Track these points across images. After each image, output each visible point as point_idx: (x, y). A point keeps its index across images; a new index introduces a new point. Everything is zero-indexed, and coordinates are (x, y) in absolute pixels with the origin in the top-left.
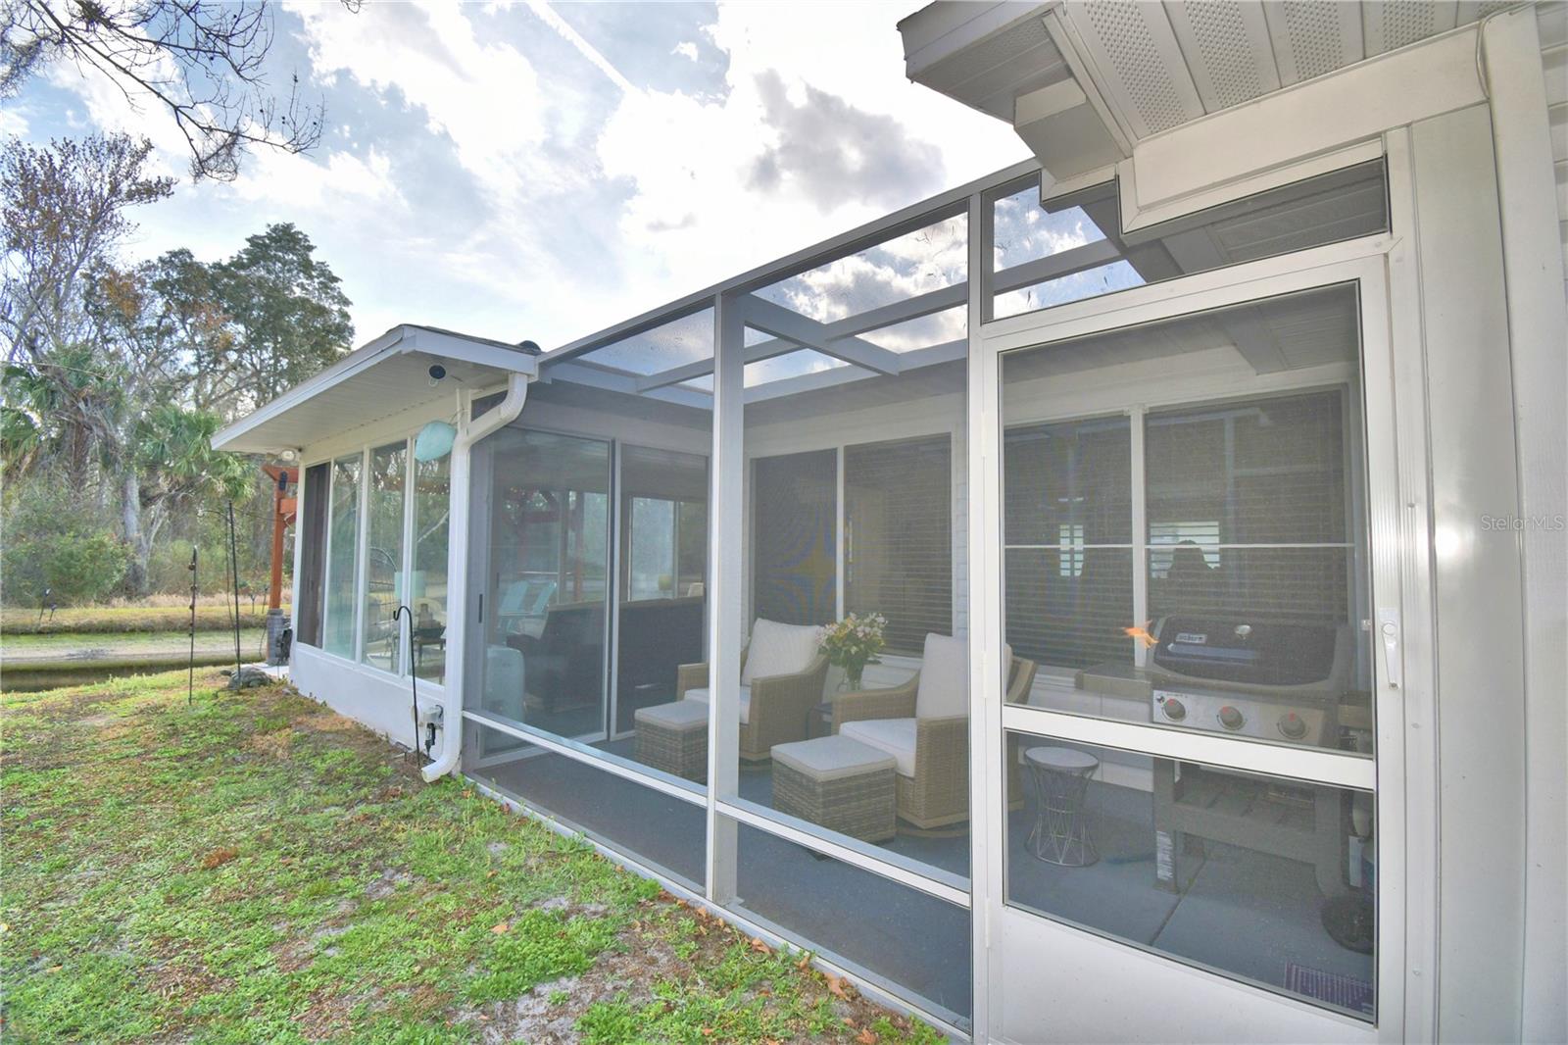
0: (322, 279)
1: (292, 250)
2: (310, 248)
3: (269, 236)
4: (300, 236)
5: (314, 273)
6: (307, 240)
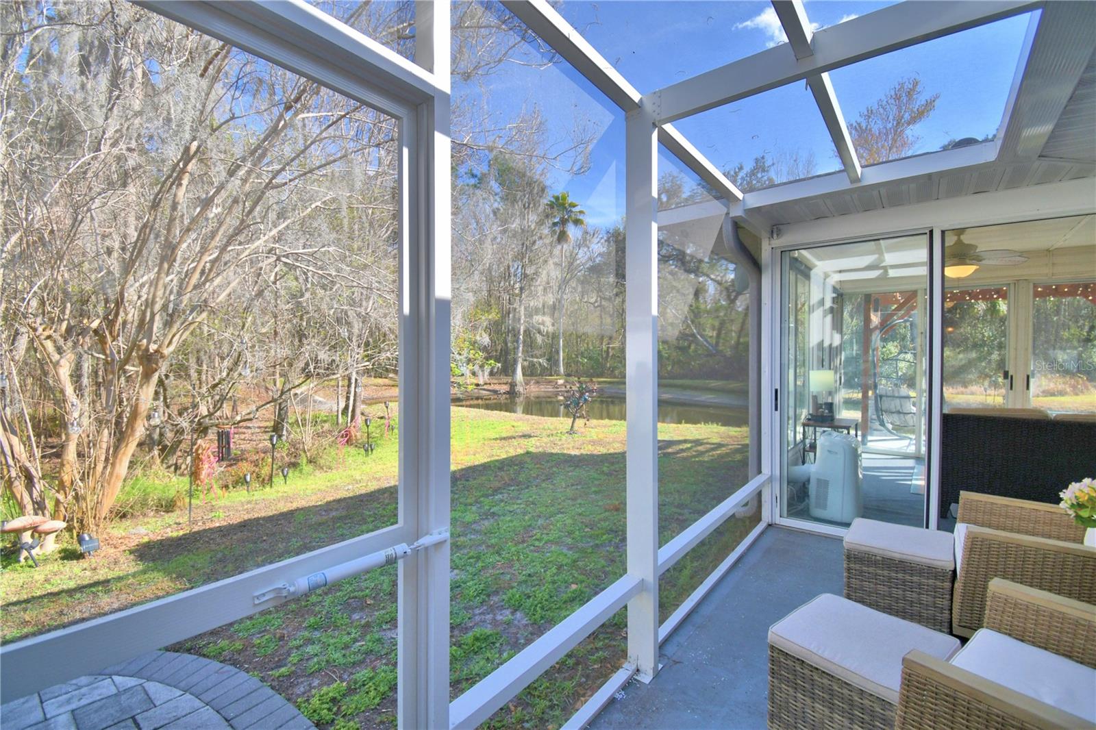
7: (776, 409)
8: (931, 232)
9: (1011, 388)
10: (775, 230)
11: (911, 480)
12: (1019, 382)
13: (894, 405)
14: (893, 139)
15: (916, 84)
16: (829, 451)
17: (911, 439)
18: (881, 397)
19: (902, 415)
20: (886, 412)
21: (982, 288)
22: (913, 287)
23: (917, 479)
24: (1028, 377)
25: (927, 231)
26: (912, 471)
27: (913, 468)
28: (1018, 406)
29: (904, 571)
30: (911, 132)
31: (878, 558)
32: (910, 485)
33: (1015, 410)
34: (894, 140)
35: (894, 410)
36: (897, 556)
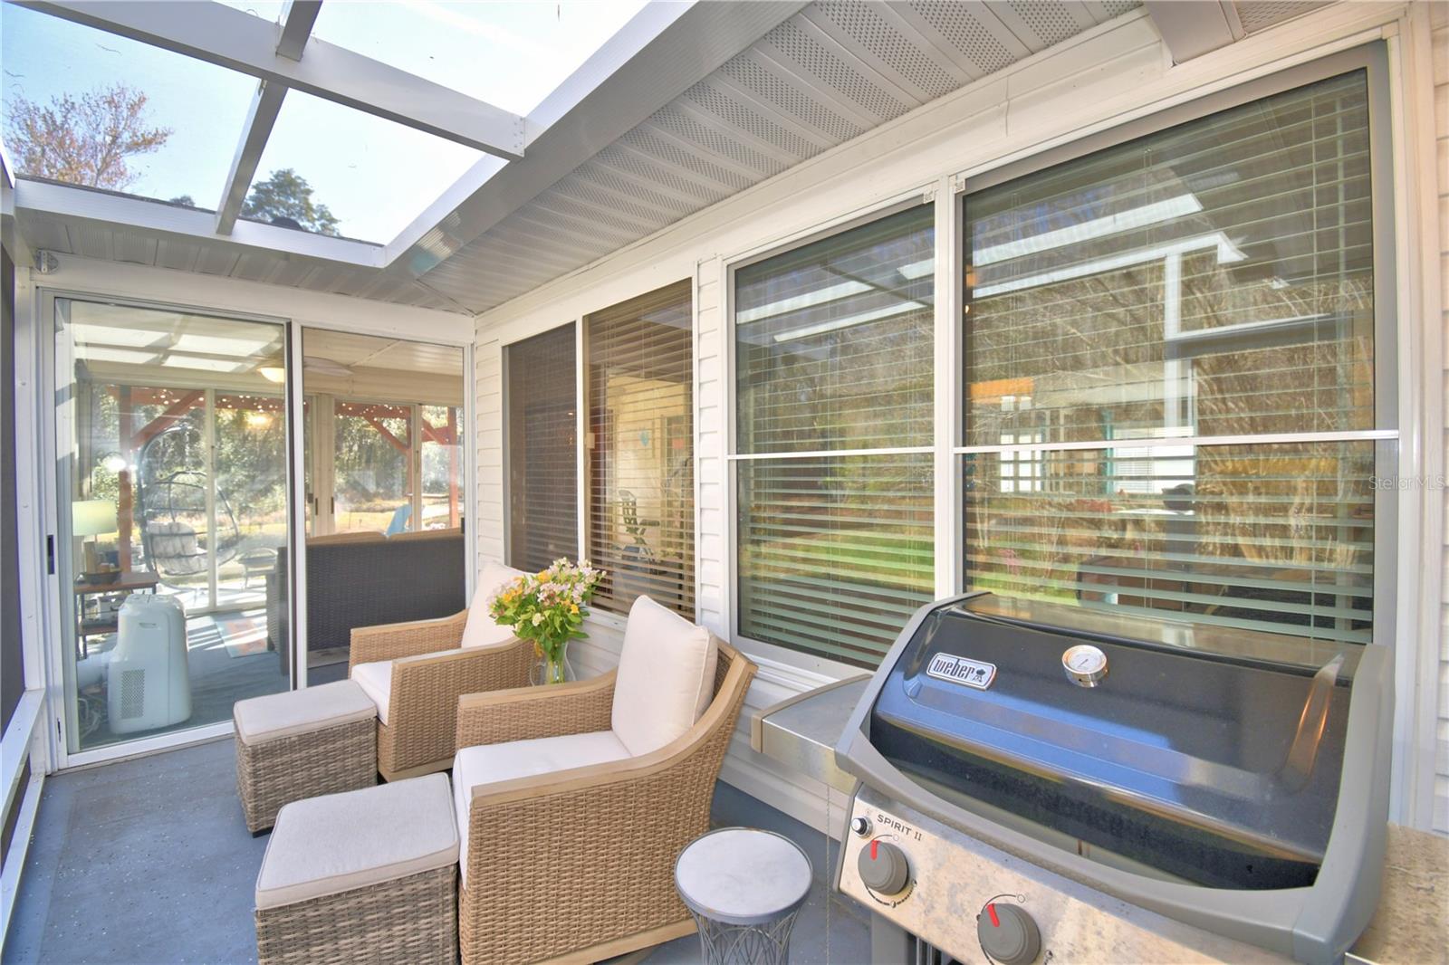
0: (323, 221)
1: (294, 195)
2: (308, 192)
3: (273, 183)
4: (299, 181)
5: (316, 216)
6: (305, 184)
7: (51, 571)
8: (289, 325)
9: (317, 513)
10: (44, 257)
11: (222, 642)
12: (324, 507)
13: (173, 546)
14: (104, 160)
15: (142, 100)
16: (141, 624)
17: (195, 590)
18: (152, 536)
19: (184, 559)
20: (159, 558)
21: (269, 397)
22: (200, 385)
23: (228, 639)
24: (332, 499)
25: (284, 322)
26: (215, 631)
27: (214, 627)
28: (325, 533)
29: (326, 742)
30: (130, 161)
31: (293, 739)
32: (225, 648)
33: (323, 538)
34: (106, 164)
35: (173, 553)
36: (316, 727)
